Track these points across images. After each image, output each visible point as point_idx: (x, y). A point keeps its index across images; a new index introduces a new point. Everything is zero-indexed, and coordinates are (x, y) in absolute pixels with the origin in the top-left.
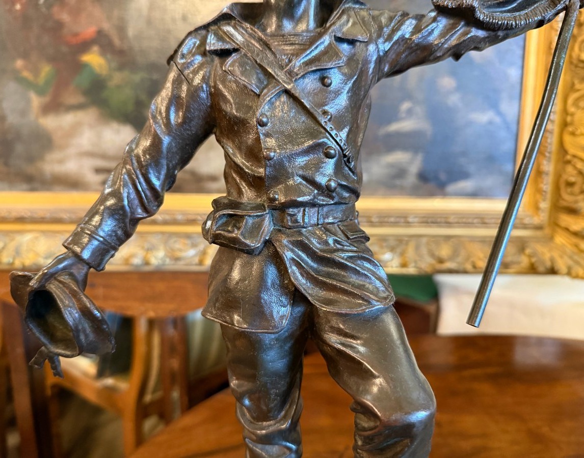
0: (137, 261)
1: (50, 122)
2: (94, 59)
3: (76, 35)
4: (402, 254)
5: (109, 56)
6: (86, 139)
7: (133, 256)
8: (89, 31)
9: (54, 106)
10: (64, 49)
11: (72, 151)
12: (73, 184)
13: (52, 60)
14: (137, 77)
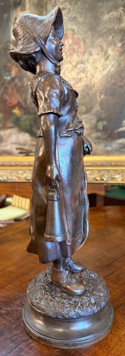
0: (28, 178)
1: (3, 133)
2: (16, 111)
3: (11, 103)
4: (122, 176)
5: (21, 110)
6: (14, 138)
7: (27, 176)
8: (15, 102)
9: (4, 128)
10: (7, 108)
11: (9, 142)
12: (9, 153)
13: (3, 112)
14: (30, 117)
